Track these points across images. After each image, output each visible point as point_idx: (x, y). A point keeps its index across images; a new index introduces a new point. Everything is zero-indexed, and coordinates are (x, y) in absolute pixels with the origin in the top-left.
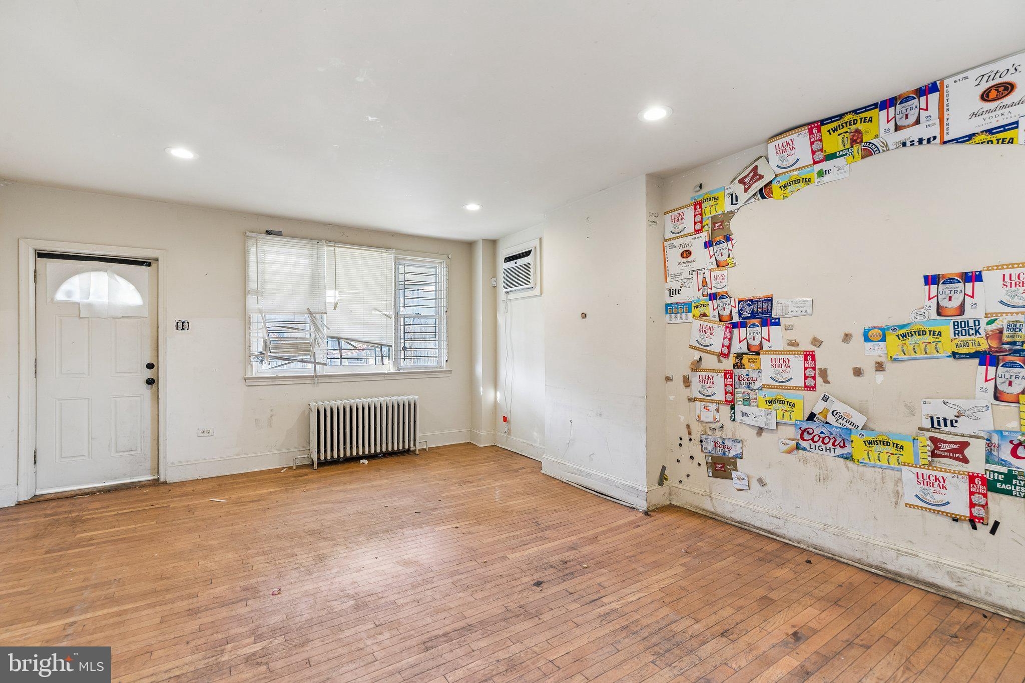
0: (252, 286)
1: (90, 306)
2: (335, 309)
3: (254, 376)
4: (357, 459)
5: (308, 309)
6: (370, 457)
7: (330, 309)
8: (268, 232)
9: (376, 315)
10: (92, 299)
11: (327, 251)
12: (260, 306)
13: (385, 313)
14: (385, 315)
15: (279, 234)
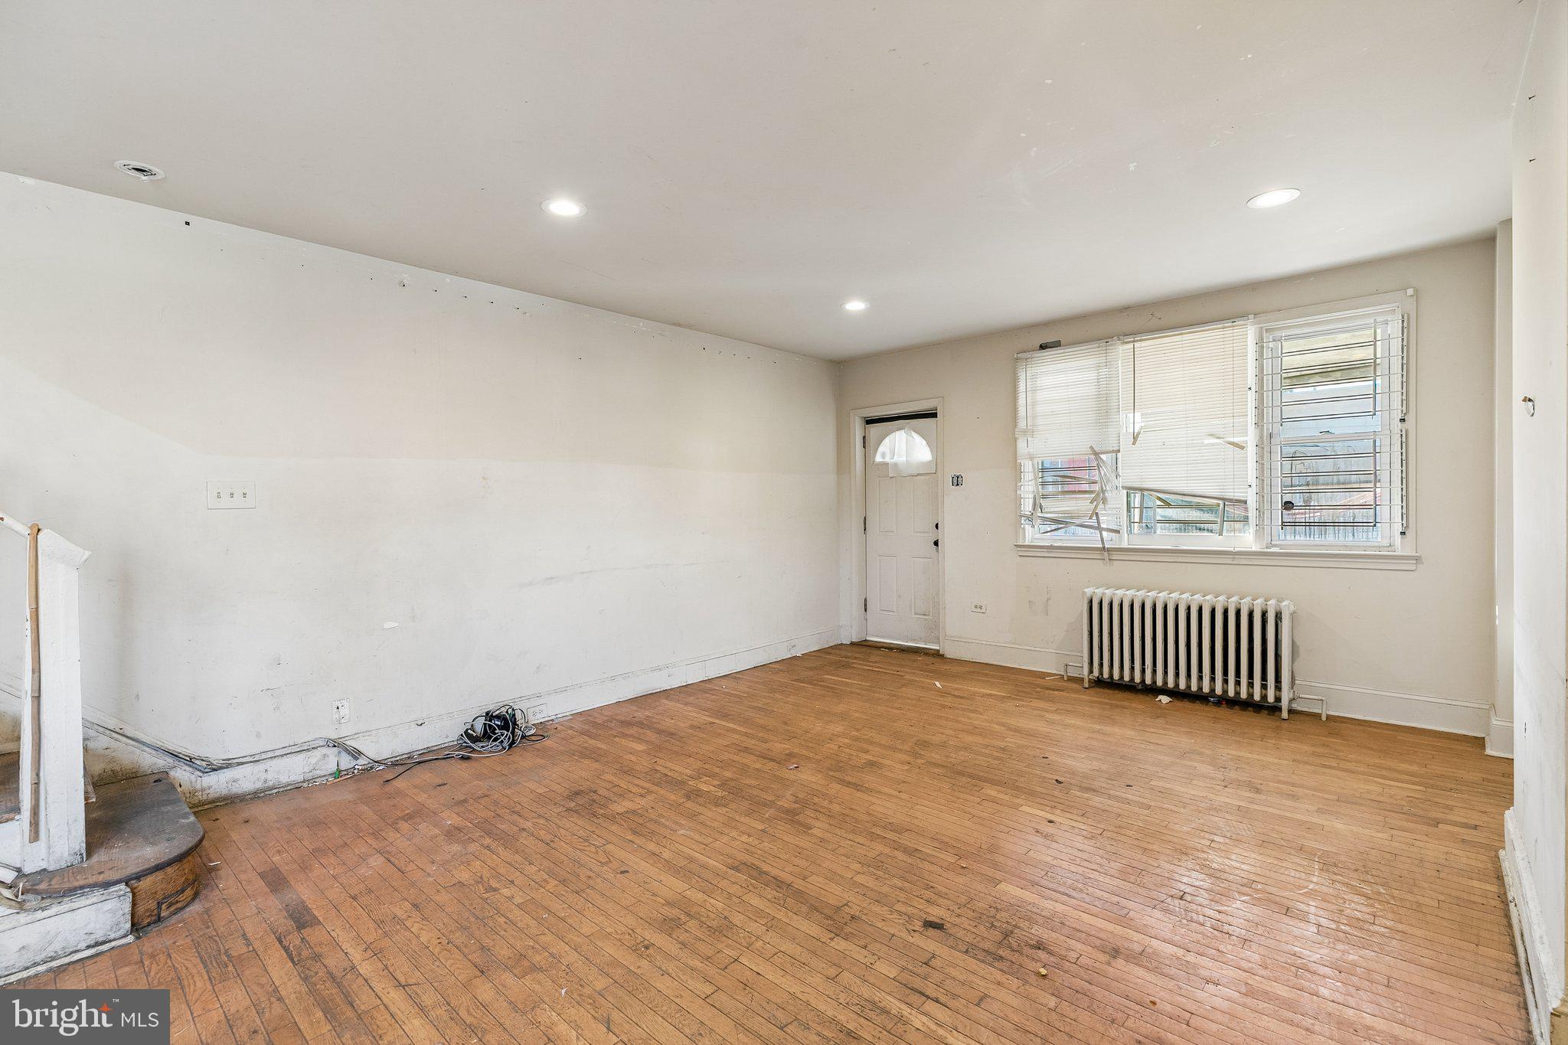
0: (1022, 424)
1: (896, 465)
2: (1134, 444)
3: (1027, 543)
4: (1153, 691)
5: (1091, 447)
6: (1175, 694)
7: (1126, 443)
8: (1043, 347)
9: (1213, 445)
10: (896, 459)
11: (1122, 351)
12: (1031, 450)
13: (1231, 440)
14: (1230, 443)
15: (1056, 344)
